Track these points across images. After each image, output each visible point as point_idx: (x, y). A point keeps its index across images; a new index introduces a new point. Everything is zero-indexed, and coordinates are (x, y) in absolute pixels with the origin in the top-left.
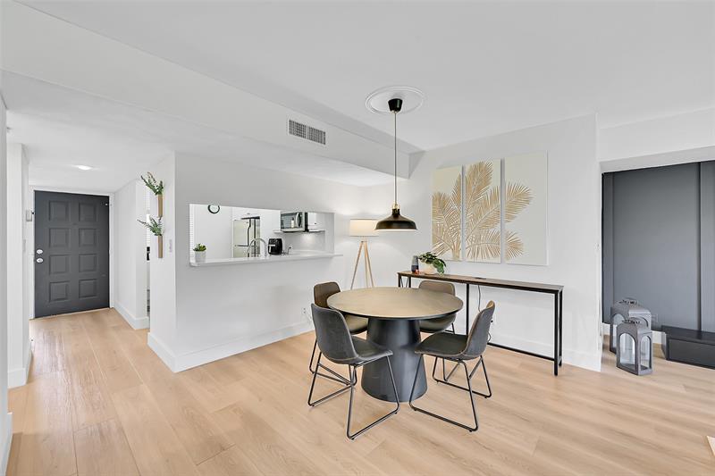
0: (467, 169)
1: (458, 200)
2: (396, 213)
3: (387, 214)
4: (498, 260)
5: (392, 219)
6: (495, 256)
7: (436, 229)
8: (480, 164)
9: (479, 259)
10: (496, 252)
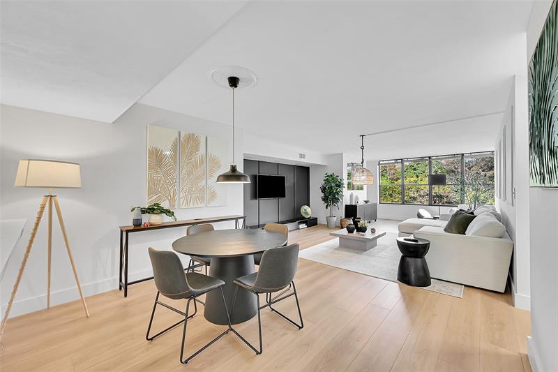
0: (182, 135)
1: (174, 157)
2: (234, 169)
3: (227, 170)
4: (203, 205)
5: (231, 174)
6: (202, 201)
7: (151, 180)
8: (193, 135)
9: (191, 205)
10: (202, 199)
